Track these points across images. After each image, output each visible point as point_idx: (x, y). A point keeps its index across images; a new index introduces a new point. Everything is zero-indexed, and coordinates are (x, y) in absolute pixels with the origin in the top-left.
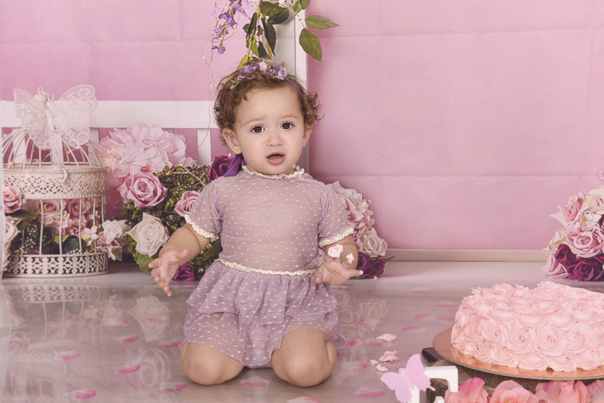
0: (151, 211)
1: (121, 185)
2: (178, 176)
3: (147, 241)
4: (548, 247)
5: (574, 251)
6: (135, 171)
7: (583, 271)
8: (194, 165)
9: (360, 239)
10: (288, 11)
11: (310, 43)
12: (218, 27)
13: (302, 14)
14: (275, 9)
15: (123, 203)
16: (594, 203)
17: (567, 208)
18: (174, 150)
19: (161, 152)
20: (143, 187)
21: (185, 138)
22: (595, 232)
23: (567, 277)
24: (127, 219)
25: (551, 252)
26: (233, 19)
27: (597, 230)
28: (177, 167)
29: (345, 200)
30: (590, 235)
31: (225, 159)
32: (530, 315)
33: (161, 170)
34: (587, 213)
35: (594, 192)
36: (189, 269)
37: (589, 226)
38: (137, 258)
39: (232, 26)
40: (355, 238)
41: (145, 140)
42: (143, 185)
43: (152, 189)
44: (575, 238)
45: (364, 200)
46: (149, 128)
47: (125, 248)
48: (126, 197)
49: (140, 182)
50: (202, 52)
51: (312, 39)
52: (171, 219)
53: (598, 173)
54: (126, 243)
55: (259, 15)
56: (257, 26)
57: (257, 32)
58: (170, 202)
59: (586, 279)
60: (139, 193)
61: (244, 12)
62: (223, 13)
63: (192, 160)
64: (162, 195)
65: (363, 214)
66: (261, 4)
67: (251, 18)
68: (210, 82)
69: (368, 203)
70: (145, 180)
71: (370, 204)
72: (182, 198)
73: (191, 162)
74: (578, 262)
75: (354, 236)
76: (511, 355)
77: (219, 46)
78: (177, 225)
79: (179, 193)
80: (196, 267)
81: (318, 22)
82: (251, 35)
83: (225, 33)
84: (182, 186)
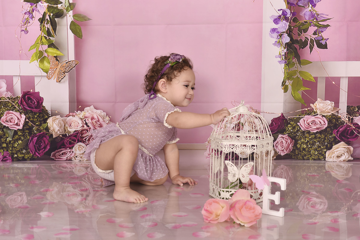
2: (2, 103)
4: (207, 142)
8: (11, 96)
10: (63, 11)
11: (76, 28)
12: (24, 19)
13: (71, 13)
14: (56, 10)
21: (6, 81)
25: (209, 145)
26: (32, 15)
28: (2, 97)
29: (97, 116)
31: (29, 93)
34: (227, 123)
36: (9, 155)
37: (228, 130)
39: (32, 19)
45: (107, 116)
50: (15, 33)
51: (77, 27)
53: (232, 102)
55: (47, 13)
56: (46, 19)
57: (46, 22)
59: (227, 159)
61: (39, 11)
62: (27, 11)
63: (10, 93)
66: (48, 7)
67: (43, 14)
68: (20, 49)
69: (109, 117)
71: (110, 118)
72: (5, 115)
73: (9, 95)
77: (25, 30)
78: (1, 130)
79: (3, 112)
80: (13, 154)
81: (80, 17)
82: (43, 24)
83: (28, 23)
84: (5, 108)
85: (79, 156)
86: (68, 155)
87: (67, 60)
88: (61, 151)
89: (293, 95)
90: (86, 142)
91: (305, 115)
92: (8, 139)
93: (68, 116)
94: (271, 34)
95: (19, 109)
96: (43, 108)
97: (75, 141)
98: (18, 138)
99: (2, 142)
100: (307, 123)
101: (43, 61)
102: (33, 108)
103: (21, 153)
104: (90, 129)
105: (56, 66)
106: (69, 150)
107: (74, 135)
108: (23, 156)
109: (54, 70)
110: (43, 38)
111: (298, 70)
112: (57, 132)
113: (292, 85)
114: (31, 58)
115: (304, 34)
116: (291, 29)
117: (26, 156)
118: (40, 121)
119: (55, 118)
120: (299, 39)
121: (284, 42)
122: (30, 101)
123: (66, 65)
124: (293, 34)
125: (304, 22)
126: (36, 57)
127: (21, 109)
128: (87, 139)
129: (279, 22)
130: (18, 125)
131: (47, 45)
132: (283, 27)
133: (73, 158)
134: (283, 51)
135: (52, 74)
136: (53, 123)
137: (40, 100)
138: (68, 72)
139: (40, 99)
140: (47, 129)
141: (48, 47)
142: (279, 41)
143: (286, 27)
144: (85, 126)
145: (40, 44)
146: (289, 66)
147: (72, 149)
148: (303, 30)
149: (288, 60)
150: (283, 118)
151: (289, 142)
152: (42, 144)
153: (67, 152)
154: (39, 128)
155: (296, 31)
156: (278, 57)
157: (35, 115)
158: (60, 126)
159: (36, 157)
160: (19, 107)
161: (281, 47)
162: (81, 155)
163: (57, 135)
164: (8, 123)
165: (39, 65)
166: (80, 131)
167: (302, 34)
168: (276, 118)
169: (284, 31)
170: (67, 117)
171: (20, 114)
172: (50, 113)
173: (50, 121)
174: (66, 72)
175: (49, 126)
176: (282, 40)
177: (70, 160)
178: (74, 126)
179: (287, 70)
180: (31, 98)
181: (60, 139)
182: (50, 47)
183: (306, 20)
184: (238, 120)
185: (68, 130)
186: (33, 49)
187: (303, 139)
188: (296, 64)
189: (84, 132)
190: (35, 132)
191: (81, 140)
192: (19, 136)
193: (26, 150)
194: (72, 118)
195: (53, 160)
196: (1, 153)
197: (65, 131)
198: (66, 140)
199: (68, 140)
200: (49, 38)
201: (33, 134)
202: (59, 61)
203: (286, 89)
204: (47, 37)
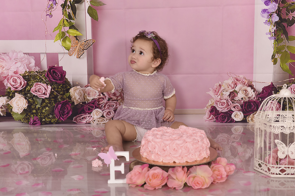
0: (19, 92)
1: (5, 80)
2: (31, 76)
3: (18, 106)
4: (206, 107)
5: (218, 109)
6: (11, 73)
7: (222, 118)
8: (39, 70)
9: (119, 104)
11: (92, 12)
12: (49, 5)
15: (5, 88)
16: (226, 87)
17: (214, 89)
18: (29, 63)
19: (23, 64)
20: (15, 81)
21: (34, 58)
22: (227, 100)
23: (215, 121)
24: (7, 96)
25: (208, 110)
26: (56, 1)
27: (228, 99)
28: (31, 71)
30: (225, 101)
31: (54, 67)
32: (168, 140)
33: (24, 73)
34: (223, 91)
35: (226, 81)
36: (38, 119)
37: (225, 98)
38: (13, 115)
39: (55, 5)
40: (116, 104)
41: (15, 58)
42: (15, 80)
43: (19, 82)
44: (218, 103)
46: (17, 53)
47: (7, 110)
48: (7, 86)
49: (13, 79)
50: (42, 17)
51: (94, 11)
52: (29, 96)
53: (228, 73)
54: (7, 107)
56: (67, 5)
57: (67, 7)
58: (28, 88)
59: (223, 122)
60: (13, 84)
63: (38, 68)
64: (24, 84)
65: (120, 92)
67: (64, 1)
68: (46, 31)
70: (16, 78)
72: (34, 86)
73: (37, 69)
74: (220, 114)
75: (116, 103)
76: (160, 157)
77: (49, 14)
78: (31, 99)
79: (32, 83)
80: (41, 119)
81: (96, 3)
82: (65, 9)
83: (52, 8)
84: (34, 80)
85: (96, 120)
86: (88, 119)
87: (86, 39)
88: (81, 116)
89: (282, 67)
90: (102, 108)
91: (292, 83)
92: (37, 106)
93: (87, 86)
94: (262, 14)
95: (46, 81)
96: (66, 80)
97: (93, 108)
98: (45, 105)
99: (32, 108)
100: (294, 91)
101: (66, 40)
102: (57, 80)
103: (48, 117)
104: (105, 97)
105: (76, 45)
106: (88, 115)
107: (92, 102)
108: (50, 120)
109: (75, 48)
110: (65, 21)
111: (286, 45)
112: (78, 100)
113: (281, 58)
114: (55, 38)
115: (292, 14)
116: (280, 10)
117: (53, 121)
118: (63, 91)
119: (76, 89)
120: (287, 18)
121: (274, 21)
122: (55, 74)
123: (84, 43)
124: (281, 14)
125: (292, 3)
126: (59, 37)
127: (48, 81)
128: (103, 106)
129: (269, 4)
130: (46, 94)
131: (69, 27)
132: (273, 8)
133: (92, 122)
134: (273, 28)
135: (73, 51)
136: (74, 92)
137: (63, 74)
138: (86, 49)
139: (63, 72)
140: (70, 97)
141: (69, 29)
142: (270, 20)
143: (275, 8)
144: (101, 95)
145: (63, 26)
146: (278, 42)
147: (91, 114)
148: (290, 10)
149: (277, 36)
150: (272, 86)
151: (277, 107)
152: (65, 110)
153: (86, 117)
154: (63, 96)
155: (284, 11)
156: (268, 34)
157: (59, 86)
158: (80, 95)
159: (61, 121)
160: (46, 79)
161: (271, 26)
162: (99, 120)
163: (77, 103)
164: (36, 93)
165: (62, 44)
166: (97, 99)
167: (290, 14)
168: (266, 87)
169: (274, 11)
170: (86, 88)
171: (47, 85)
172: (72, 84)
173: (72, 91)
174: (84, 49)
175: (71, 95)
176: (272, 19)
177: (89, 123)
178: (92, 95)
179: (276, 45)
180: (56, 72)
181: (80, 106)
182: (71, 29)
183: (293, 1)
184: (233, 89)
185: (87, 98)
186: (57, 30)
187: (290, 104)
188: (284, 40)
189: (101, 100)
190: (60, 100)
191: (98, 107)
192: (46, 103)
193: (52, 115)
194: (90, 88)
195: (75, 123)
196: (32, 118)
197: (85, 99)
198: (86, 107)
199: (87, 107)
200: (70, 21)
201: (58, 102)
202: (78, 40)
203: (275, 62)
204: (68, 20)
